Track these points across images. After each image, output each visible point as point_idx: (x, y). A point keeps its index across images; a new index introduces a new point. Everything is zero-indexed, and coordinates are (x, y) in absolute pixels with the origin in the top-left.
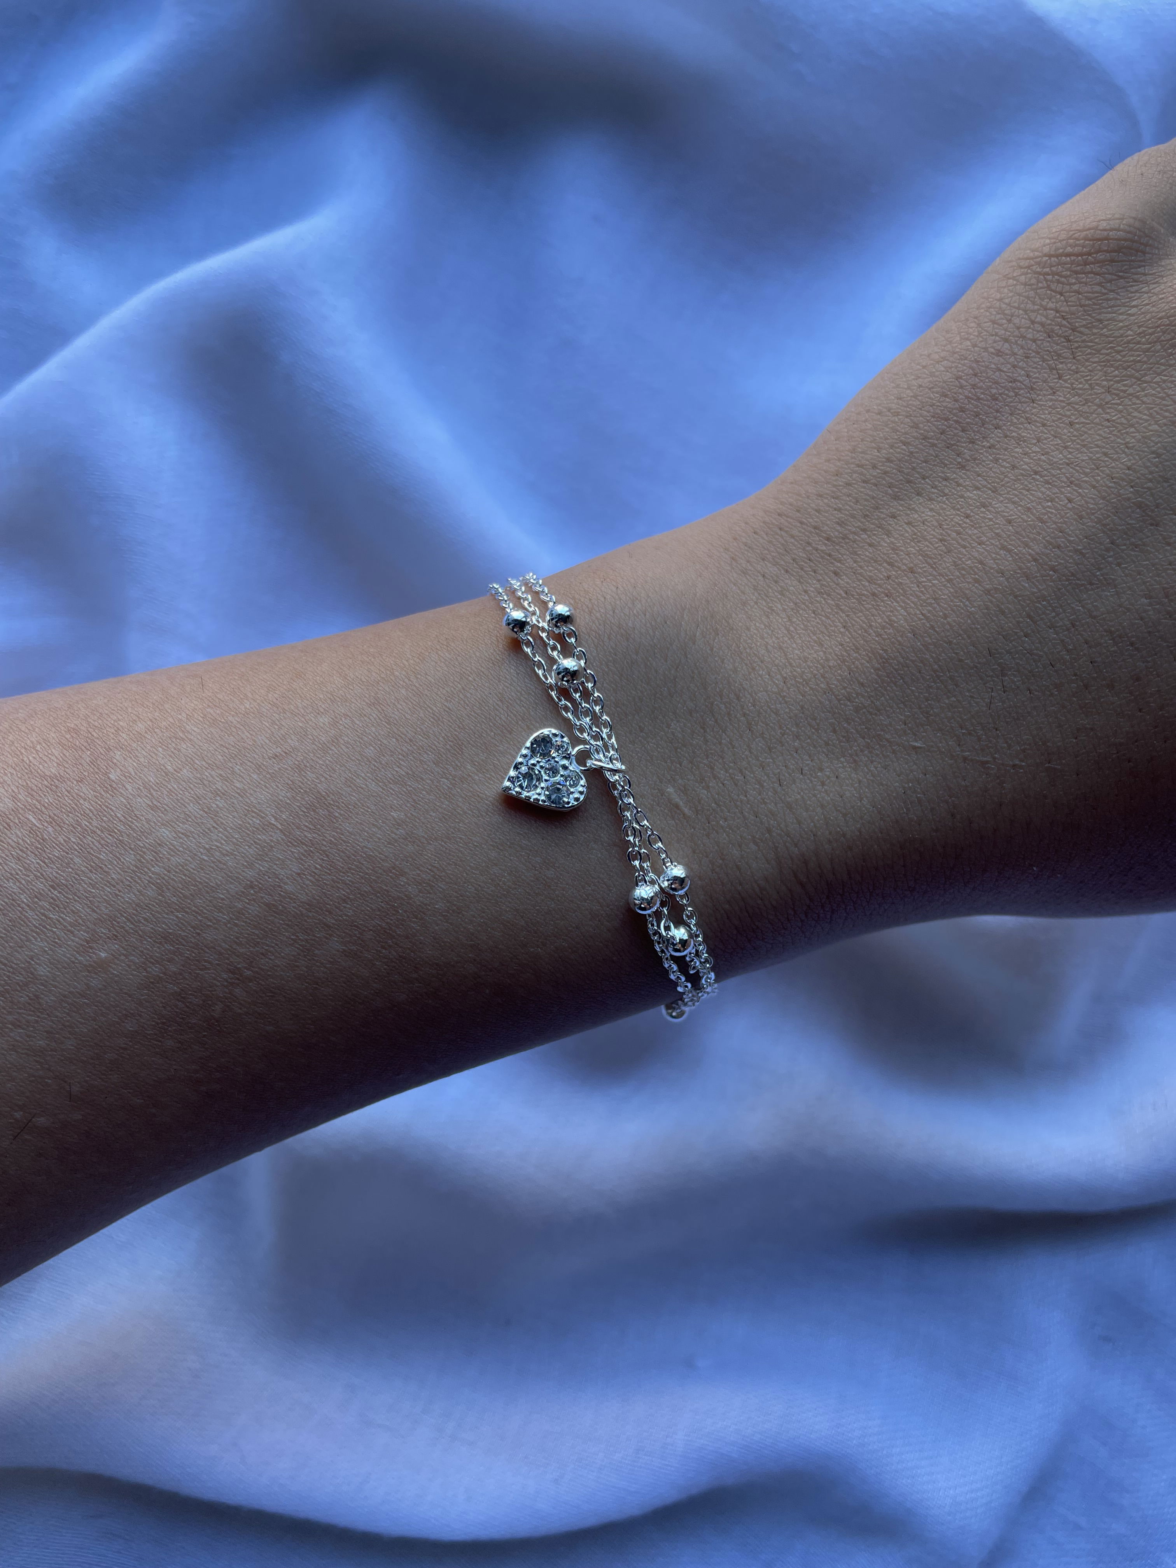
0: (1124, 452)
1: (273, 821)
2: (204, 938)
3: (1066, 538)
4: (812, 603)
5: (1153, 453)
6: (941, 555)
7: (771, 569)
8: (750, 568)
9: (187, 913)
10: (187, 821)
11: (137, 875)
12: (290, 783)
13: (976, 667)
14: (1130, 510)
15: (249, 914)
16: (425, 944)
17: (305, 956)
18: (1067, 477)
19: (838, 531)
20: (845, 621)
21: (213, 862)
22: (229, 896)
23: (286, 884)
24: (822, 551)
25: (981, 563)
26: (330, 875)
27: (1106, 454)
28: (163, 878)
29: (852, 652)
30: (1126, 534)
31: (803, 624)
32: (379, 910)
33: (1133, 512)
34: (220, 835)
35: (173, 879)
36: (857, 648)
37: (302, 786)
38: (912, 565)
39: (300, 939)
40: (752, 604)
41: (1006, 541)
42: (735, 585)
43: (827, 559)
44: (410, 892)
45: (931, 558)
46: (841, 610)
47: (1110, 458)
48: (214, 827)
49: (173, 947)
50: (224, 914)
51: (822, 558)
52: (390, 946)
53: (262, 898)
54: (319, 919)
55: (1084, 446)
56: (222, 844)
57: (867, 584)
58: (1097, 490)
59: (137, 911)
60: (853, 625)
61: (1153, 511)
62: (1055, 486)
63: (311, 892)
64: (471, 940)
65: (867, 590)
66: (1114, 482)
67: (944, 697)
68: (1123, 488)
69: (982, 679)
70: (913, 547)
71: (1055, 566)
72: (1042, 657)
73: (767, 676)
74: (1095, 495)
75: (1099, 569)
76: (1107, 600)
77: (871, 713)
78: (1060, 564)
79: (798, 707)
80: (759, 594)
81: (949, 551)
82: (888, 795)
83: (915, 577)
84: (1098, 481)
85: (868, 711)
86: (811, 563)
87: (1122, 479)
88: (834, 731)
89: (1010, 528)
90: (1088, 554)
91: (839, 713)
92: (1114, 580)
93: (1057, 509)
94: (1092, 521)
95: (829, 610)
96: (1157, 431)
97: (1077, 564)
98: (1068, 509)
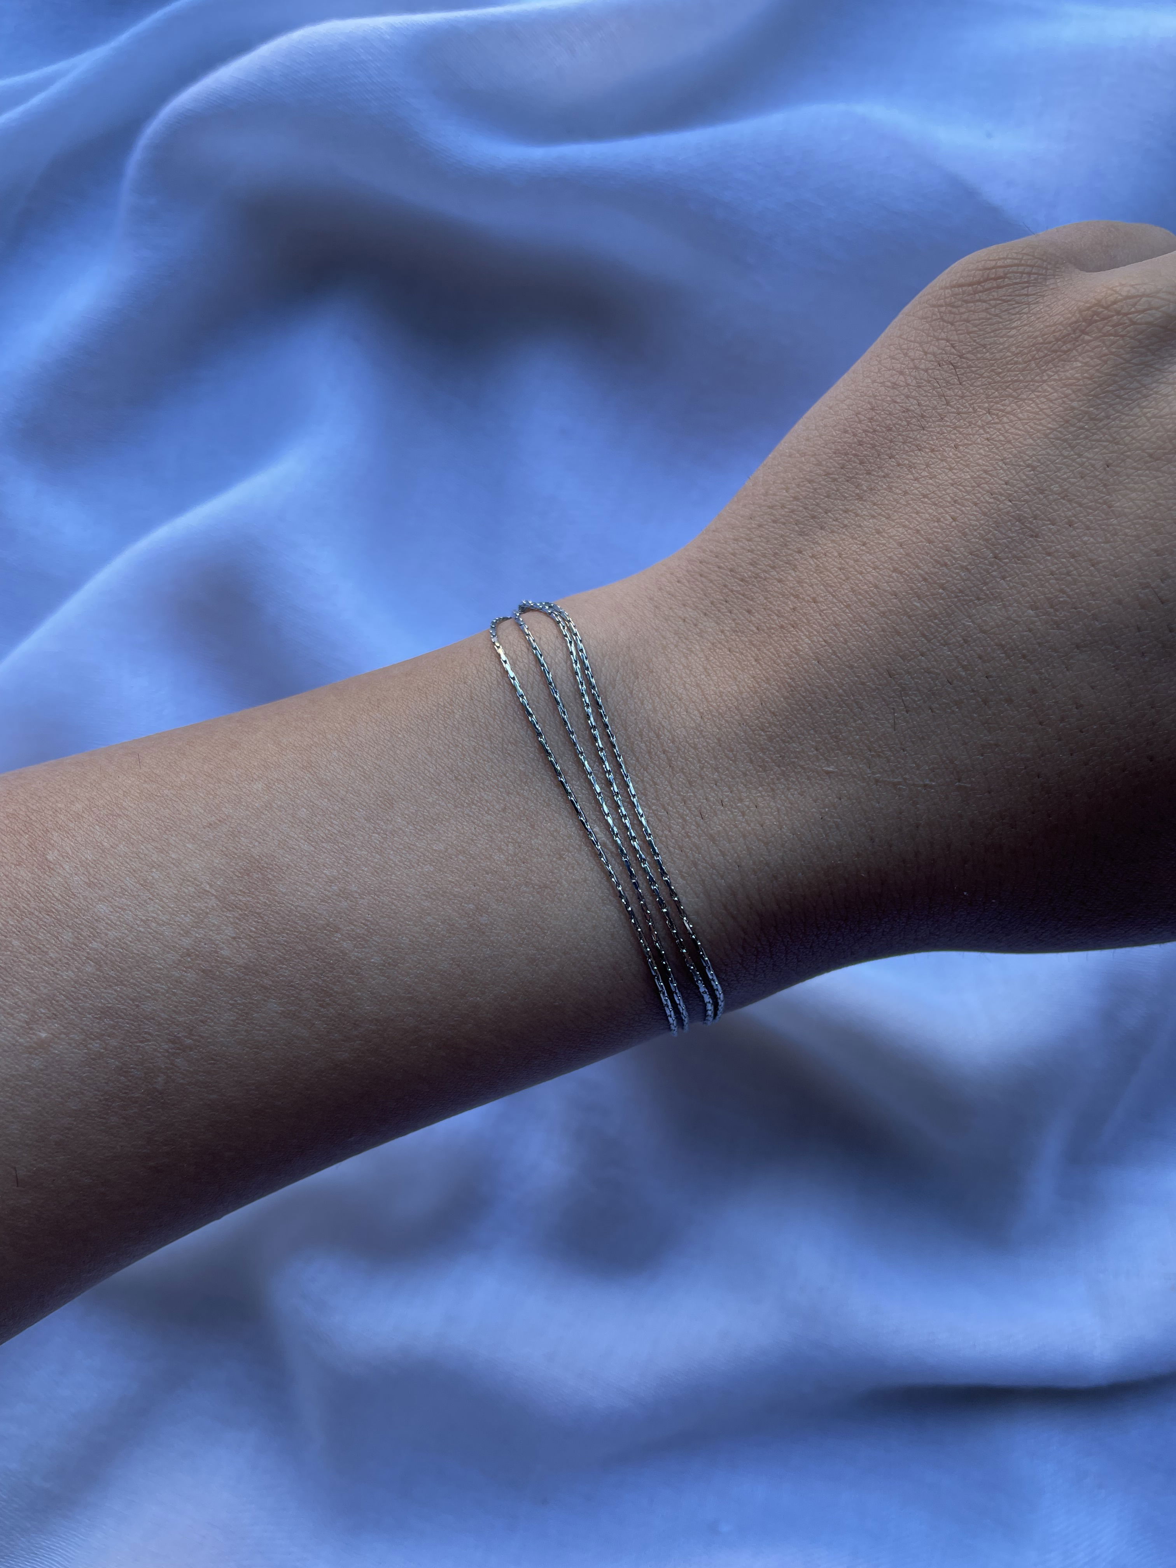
0: (1002, 468)
1: (208, 888)
3: (952, 556)
4: (727, 641)
5: (1028, 466)
6: (839, 583)
7: (691, 614)
8: (672, 614)
9: (125, 986)
11: (74, 953)
12: (225, 849)
13: (878, 689)
14: (1009, 523)
15: (187, 981)
17: (244, 1020)
18: (951, 497)
19: (751, 571)
20: (756, 654)
21: (150, 933)
22: (167, 965)
23: (222, 949)
24: (737, 591)
25: (876, 587)
26: (265, 936)
27: (986, 472)
28: (102, 954)
29: (763, 683)
30: (1007, 547)
31: (719, 661)
33: (1013, 525)
35: (110, 954)
36: (768, 679)
37: (236, 851)
38: (814, 595)
39: (238, 1004)
40: (672, 647)
41: (897, 563)
42: (656, 630)
43: (741, 599)
46: (753, 644)
47: (990, 475)
48: (150, 898)
49: (113, 1021)
50: (162, 984)
51: (737, 598)
53: (199, 964)
54: (257, 982)
55: (967, 466)
56: (158, 915)
57: (776, 618)
58: (978, 507)
59: (75, 987)
60: (764, 658)
61: (1030, 523)
62: (941, 507)
63: (247, 955)
65: (776, 624)
66: (994, 498)
67: (852, 720)
68: (1001, 502)
69: (884, 700)
70: (816, 578)
71: (943, 584)
72: (939, 674)
73: (685, 713)
74: (976, 511)
75: (986, 584)
76: (996, 613)
77: (784, 742)
78: (948, 581)
79: (716, 741)
80: (680, 638)
81: (848, 579)
82: (807, 821)
83: (818, 606)
84: (979, 499)
85: (782, 740)
86: (727, 605)
87: (1001, 495)
88: (751, 762)
89: (902, 550)
90: (973, 569)
91: (755, 744)
92: (1001, 593)
93: (943, 529)
94: (975, 537)
95: (743, 646)
96: (1031, 445)
97: (964, 580)
98: (953, 527)
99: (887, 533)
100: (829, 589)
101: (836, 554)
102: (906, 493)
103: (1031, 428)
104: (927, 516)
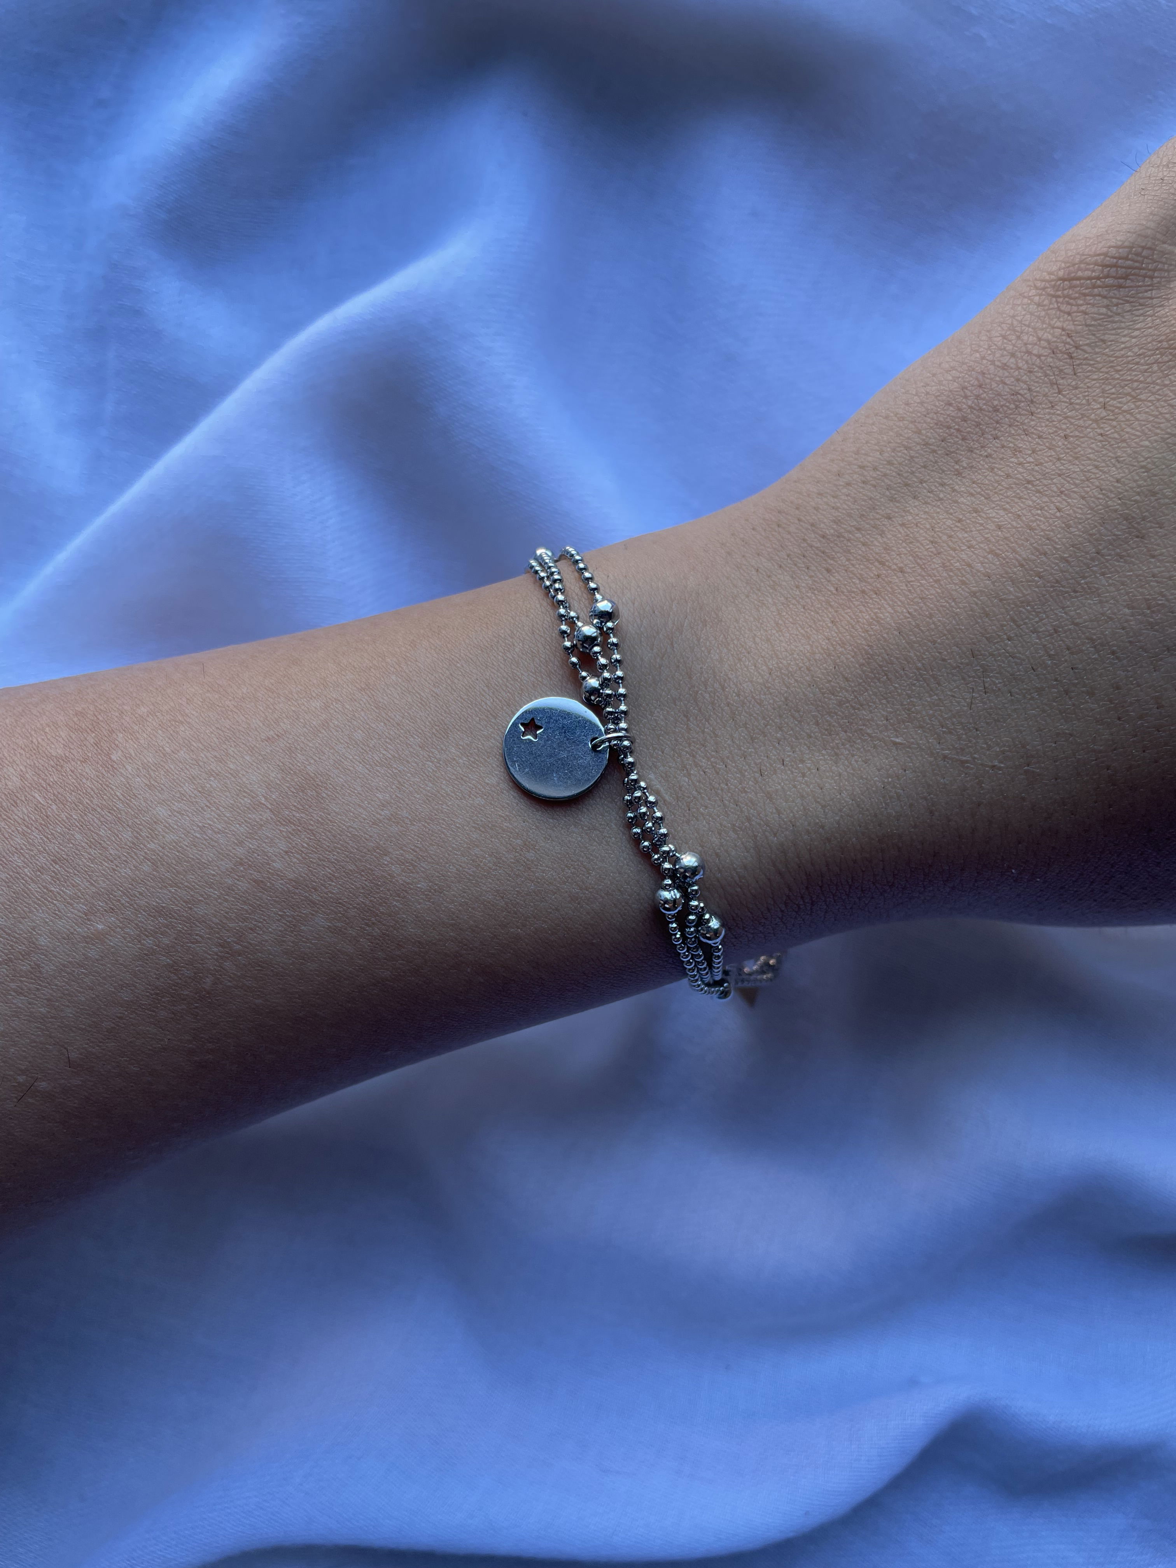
0: (1114, 466)
1: (263, 800)
2: (196, 913)
3: (1052, 545)
4: (803, 599)
5: (1142, 467)
6: (931, 556)
7: (765, 564)
8: (744, 562)
9: (179, 888)
10: (182, 800)
11: (133, 851)
12: (281, 764)
13: (958, 667)
14: (1116, 521)
15: (239, 890)
16: (407, 922)
17: (292, 932)
18: (1057, 487)
19: (833, 529)
20: (833, 616)
21: (206, 840)
22: (219, 872)
23: (274, 861)
24: (817, 548)
25: (969, 565)
26: (316, 853)
27: (1097, 467)
28: (158, 854)
29: (838, 647)
30: (1111, 544)
31: (792, 617)
32: (363, 888)
33: (1119, 523)
34: (213, 813)
35: (167, 856)
36: (843, 643)
37: (292, 767)
38: (902, 565)
39: (288, 916)
40: (744, 597)
41: (995, 546)
42: (728, 578)
43: (821, 557)
44: (394, 871)
45: (921, 559)
46: (831, 606)
47: (1101, 471)
48: (206, 806)
49: (166, 920)
50: (216, 890)
51: (817, 555)
52: (373, 923)
53: (251, 874)
54: (305, 897)
55: (1077, 458)
56: (214, 822)
57: (857, 581)
58: (1086, 501)
59: (132, 885)
60: (841, 621)
61: (1138, 523)
62: (1046, 495)
63: (297, 869)
64: (453, 919)
65: (856, 587)
66: (1103, 494)
67: (927, 695)
68: (1111, 499)
69: (964, 679)
70: (905, 548)
71: (1040, 572)
72: (1024, 660)
73: (753, 667)
74: (1083, 505)
75: (1084, 578)
76: (1091, 608)
77: (854, 708)
78: (1045, 570)
79: (783, 699)
80: (752, 588)
81: (939, 553)
82: (868, 789)
83: (904, 576)
84: (1087, 493)
85: (852, 706)
86: (805, 560)
87: (1111, 492)
88: (817, 724)
89: (1000, 533)
90: (1073, 561)
91: (822, 707)
92: (1098, 589)
93: (1046, 518)
94: (1079, 530)
95: (819, 606)
96: (1147, 447)
97: (1062, 571)
98: (1057, 517)
99: (986, 514)
100: (919, 560)
101: (928, 526)
102: (1008, 476)
103: (1150, 430)
104: (1031, 503)
